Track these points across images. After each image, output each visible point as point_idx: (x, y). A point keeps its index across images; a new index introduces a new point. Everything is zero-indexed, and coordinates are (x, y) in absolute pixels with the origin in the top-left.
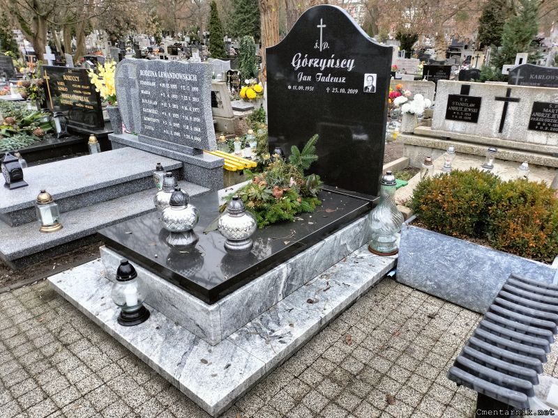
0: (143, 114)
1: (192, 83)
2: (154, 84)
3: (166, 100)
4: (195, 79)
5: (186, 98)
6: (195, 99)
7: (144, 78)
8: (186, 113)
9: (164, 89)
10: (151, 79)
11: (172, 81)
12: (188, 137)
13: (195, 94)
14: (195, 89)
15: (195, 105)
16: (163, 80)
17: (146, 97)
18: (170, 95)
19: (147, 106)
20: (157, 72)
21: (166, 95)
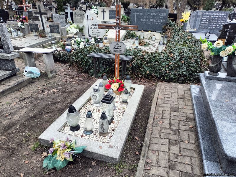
0: (201, 24)
1: (224, 16)
2: (209, 16)
3: (212, 20)
4: (226, 14)
5: (220, 19)
6: (224, 19)
7: (205, 15)
8: (219, 22)
9: (212, 18)
10: (208, 15)
11: (216, 15)
12: (218, 28)
13: (224, 18)
14: (225, 17)
15: (224, 20)
16: (213, 15)
17: (204, 20)
18: (215, 18)
19: (203, 22)
20: (211, 14)
21: (213, 19)
